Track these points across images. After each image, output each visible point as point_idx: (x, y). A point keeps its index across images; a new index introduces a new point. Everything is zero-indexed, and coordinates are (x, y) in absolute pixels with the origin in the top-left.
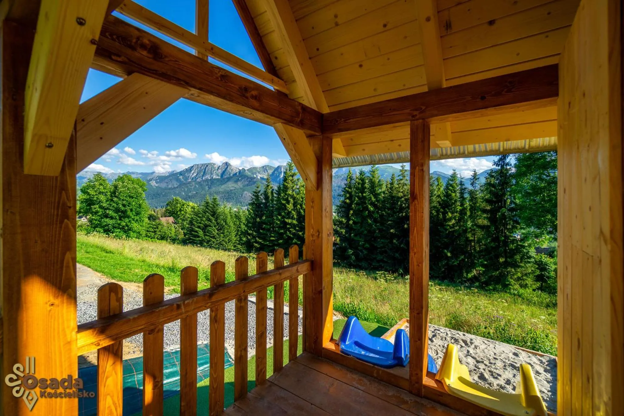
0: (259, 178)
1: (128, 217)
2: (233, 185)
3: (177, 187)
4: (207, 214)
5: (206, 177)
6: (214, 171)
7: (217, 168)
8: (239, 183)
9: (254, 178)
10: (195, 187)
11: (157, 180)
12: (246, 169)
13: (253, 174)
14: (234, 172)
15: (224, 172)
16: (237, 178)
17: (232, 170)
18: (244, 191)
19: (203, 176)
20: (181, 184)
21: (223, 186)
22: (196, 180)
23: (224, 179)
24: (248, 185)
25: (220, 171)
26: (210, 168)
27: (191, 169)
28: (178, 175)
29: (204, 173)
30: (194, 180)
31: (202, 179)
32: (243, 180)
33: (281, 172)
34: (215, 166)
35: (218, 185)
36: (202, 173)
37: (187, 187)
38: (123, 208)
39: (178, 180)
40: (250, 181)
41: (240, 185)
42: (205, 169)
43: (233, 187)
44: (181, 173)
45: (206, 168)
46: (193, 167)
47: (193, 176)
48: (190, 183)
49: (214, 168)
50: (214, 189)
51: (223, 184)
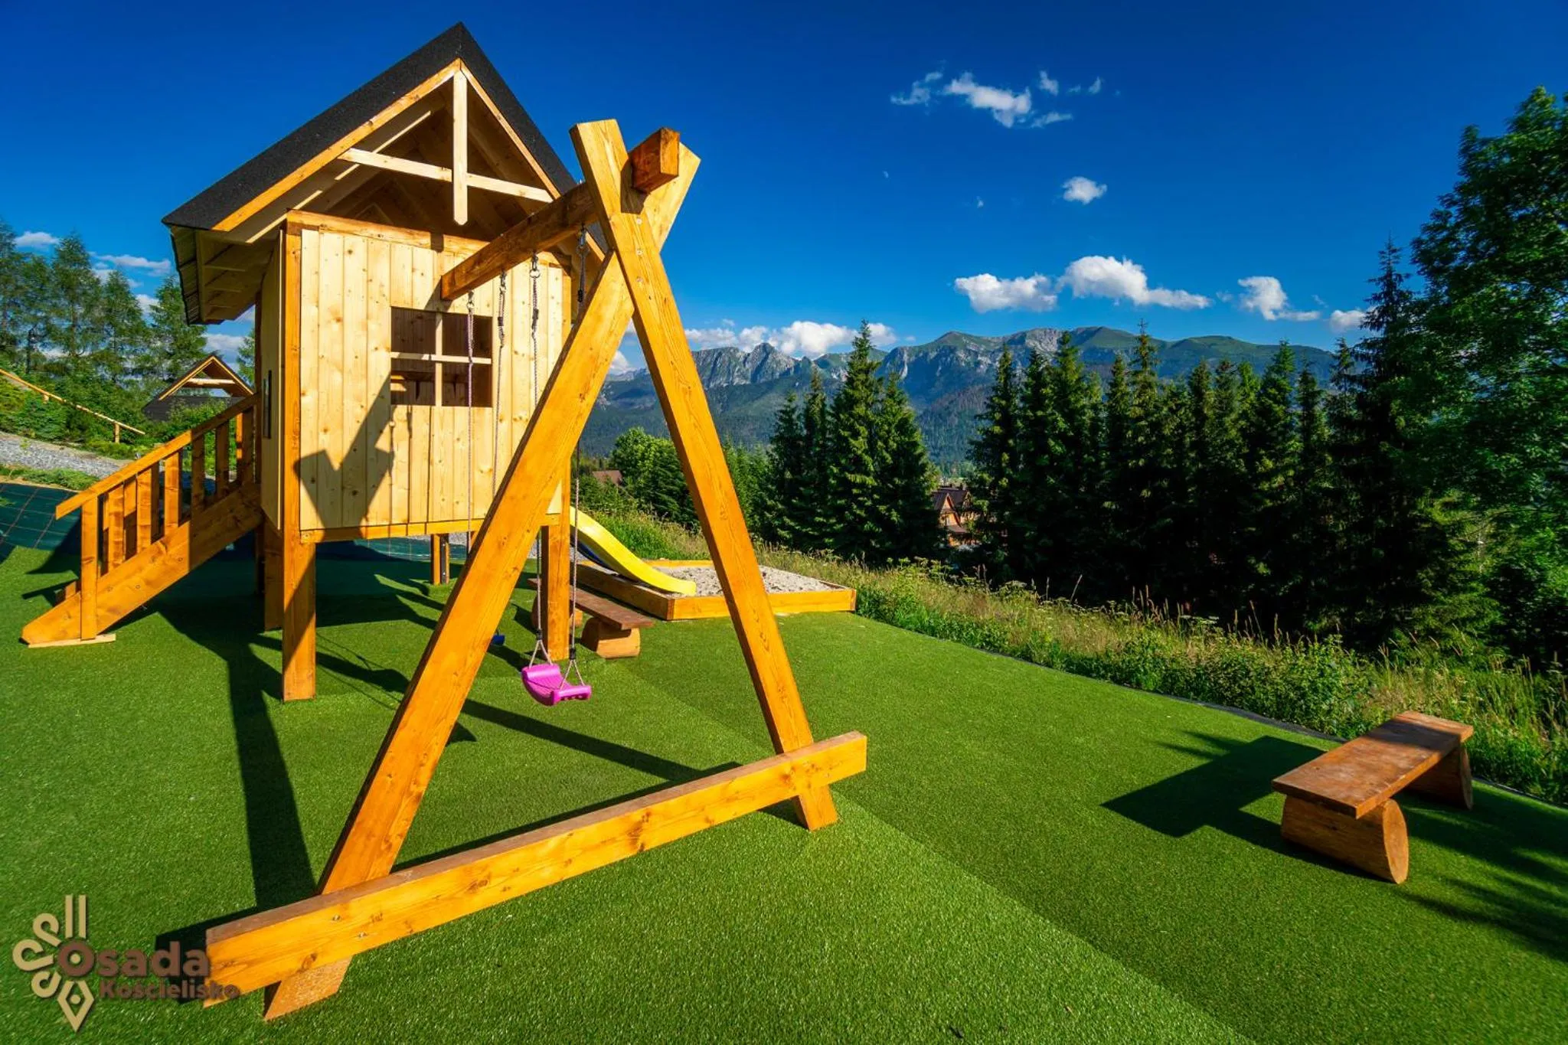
3: (652, 408)
5: (718, 382)
6: (736, 366)
7: (742, 359)
9: (834, 382)
11: (608, 390)
12: (812, 360)
13: (829, 370)
14: (783, 367)
15: (758, 370)
16: (790, 381)
17: (778, 363)
19: (709, 380)
21: (756, 404)
23: (759, 386)
25: (748, 366)
26: (726, 359)
29: (713, 369)
31: (708, 386)
32: (804, 388)
33: (902, 364)
34: (739, 354)
35: (745, 402)
36: (708, 373)
42: (715, 364)
43: (781, 406)
45: (716, 358)
49: (737, 360)
50: (735, 411)
51: (756, 399)
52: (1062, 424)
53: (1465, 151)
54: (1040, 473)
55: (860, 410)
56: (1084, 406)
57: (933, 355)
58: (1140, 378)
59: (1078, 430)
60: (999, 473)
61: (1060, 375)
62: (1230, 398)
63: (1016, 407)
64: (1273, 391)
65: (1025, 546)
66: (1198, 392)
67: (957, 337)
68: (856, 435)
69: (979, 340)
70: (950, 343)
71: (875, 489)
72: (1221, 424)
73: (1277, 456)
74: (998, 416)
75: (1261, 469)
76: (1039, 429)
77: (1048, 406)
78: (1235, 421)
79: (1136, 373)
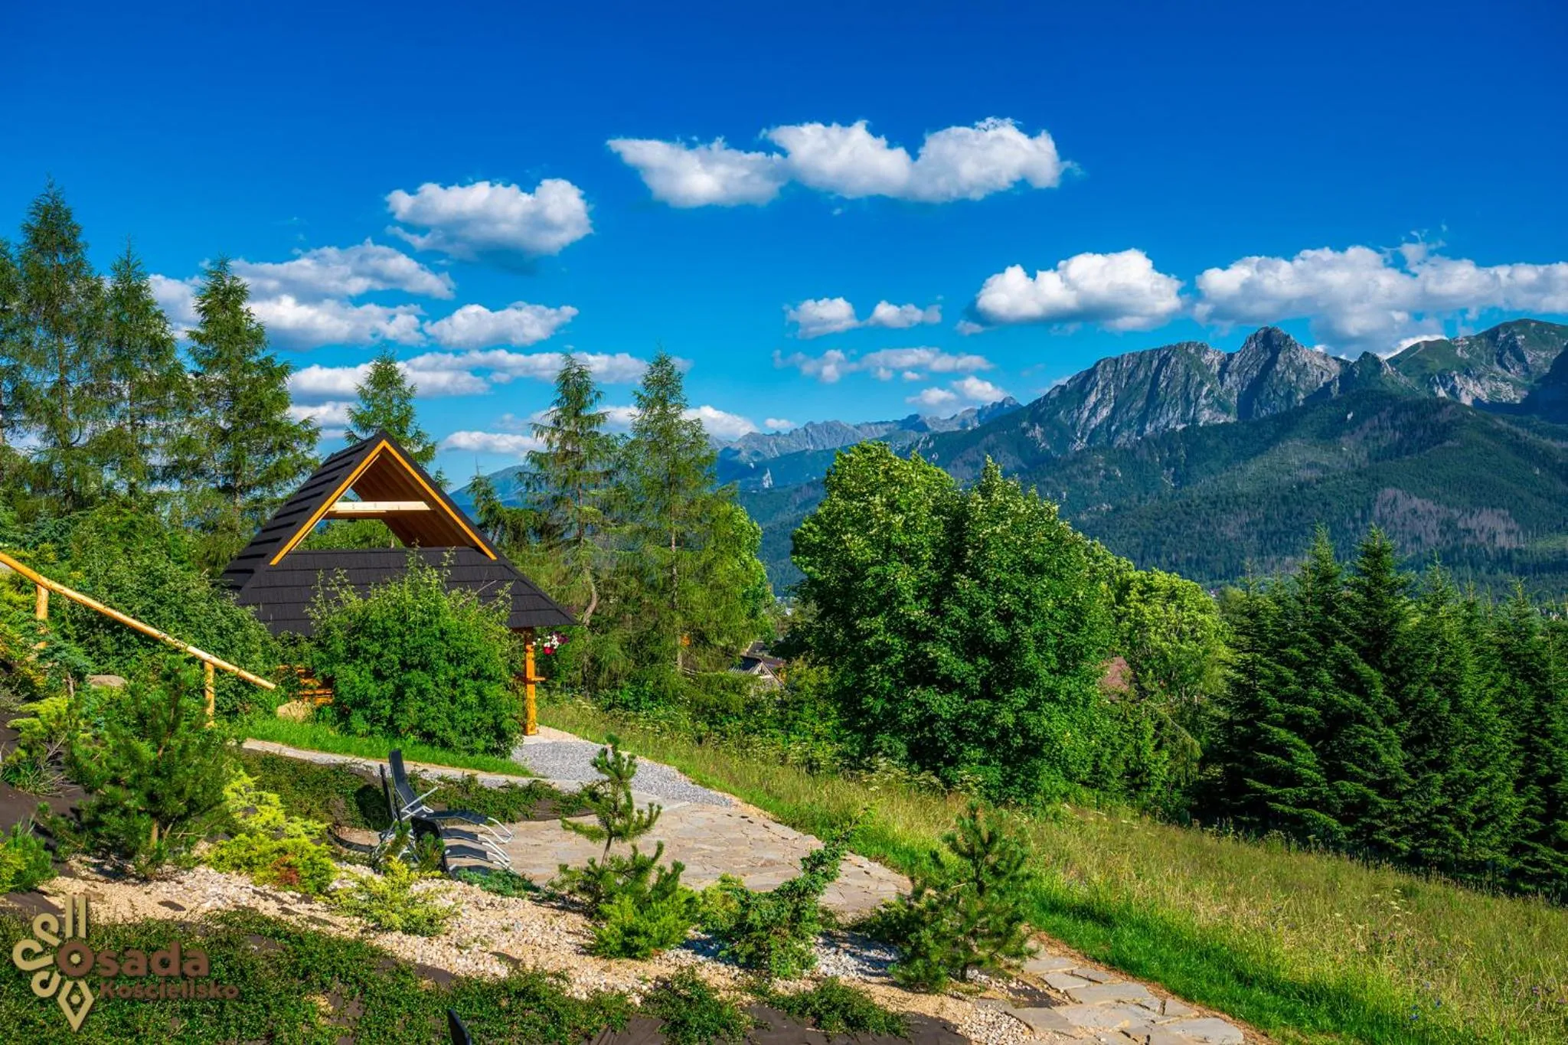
0: (1467, 401)
1: (1028, 679)
2: (1310, 456)
4: (1339, 645)
5: (1163, 421)
6: (1201, 384)
7: (1217, 368)
8: (1347, 444)
9: (1441, 404)
10: (1108, 477)
12: (1384, 357)
13: (1427, 380)
14: (1315, 379)
15: (1253, 390)
16: (1331, 411)
17: (1301, 370)
18: (1377, 483)
19: (1143, 419)
21: (1253, 467)
22: (1110, 442)
23: (1258, 425)
24: (1397, 451)
25: (1229, 381)
26: (1181, 369)
27: (1083, 386)
28: (1025, 424)
29: (1152, 396)
30: (1102, 440)
31: (1140, 433)
32: (1367, 424)
34: (1206, 358)
35: (1227, 463)
36: (1140, 404)
37: (1070, 480)
38: (1000, 634)
39: (1023, 446)
40: (1410, 428)
41: (1351, 449)
42: (1155, 382)
43: (1311, 466)
44: (1038, 411)
45: (1158, 371)
46: (1091, 372)
47: (1095, 422)
48: (1080, 458)
49: (1204, 369)
50: (1203, 485)
51: (1254, 455)
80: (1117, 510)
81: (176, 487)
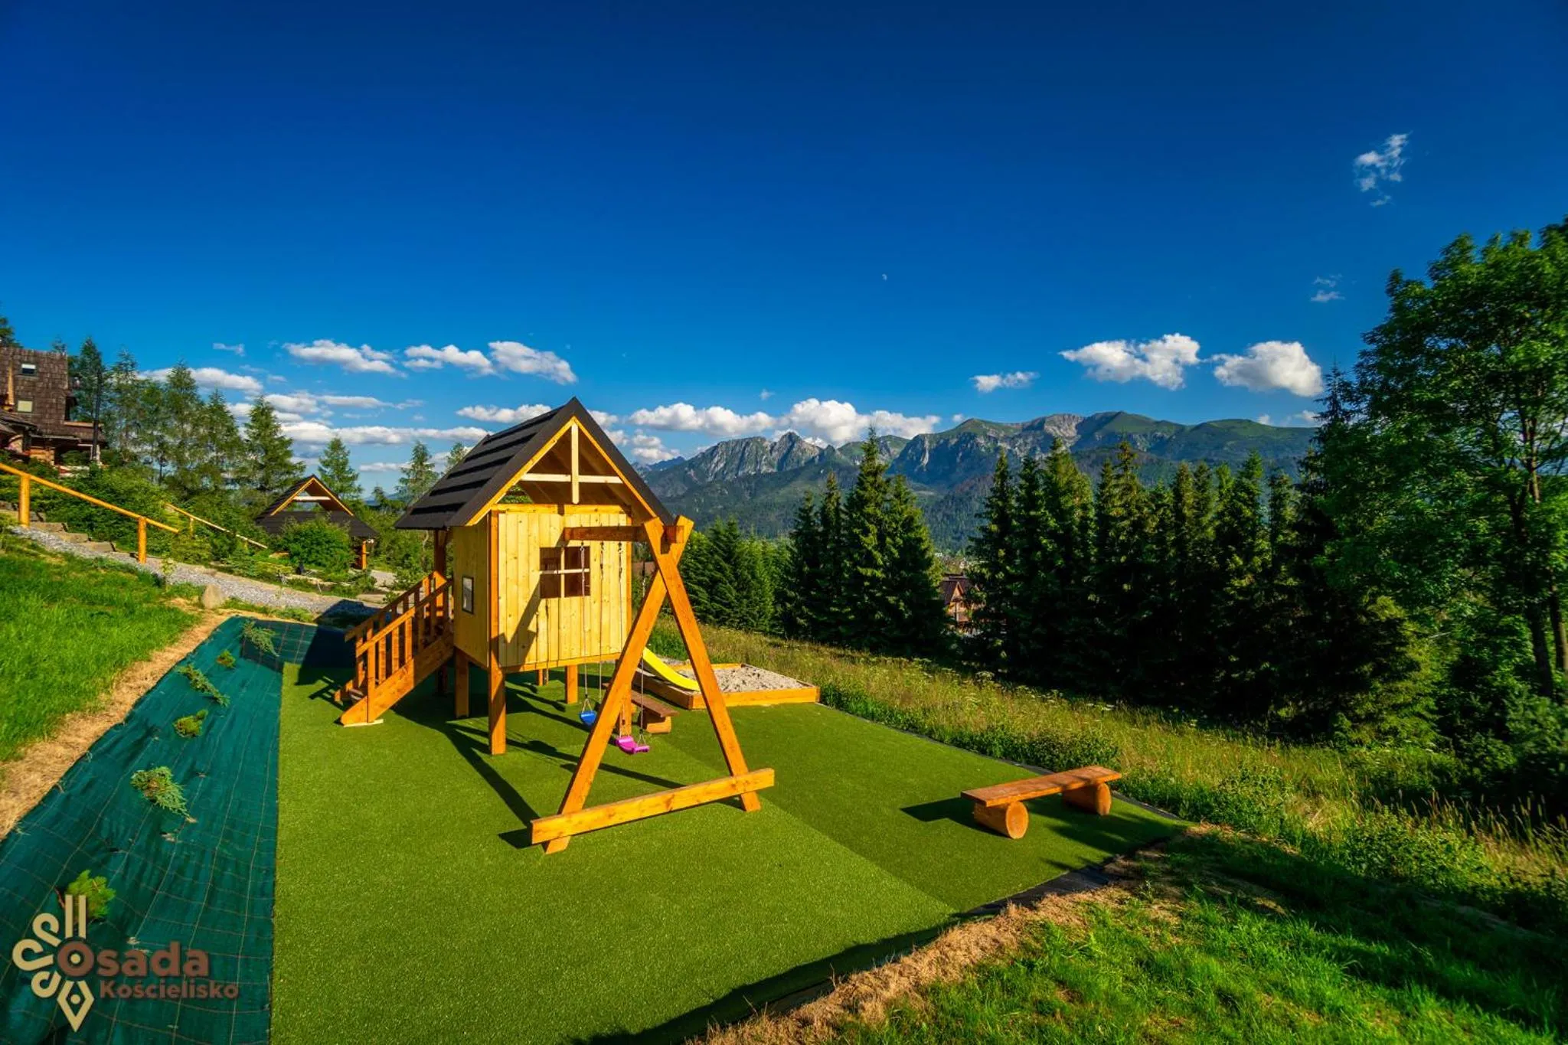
2: (806, 488)
3: (683, 496)
5: (746, 470)
6: (763, 455)
7: (769, 448)
8: (821, 483)
10: (721, 494)
12: (836, 447)
13: (852, 457)
14: (809, 455)
15: (784, 459)
16: (815, 469)
17: (804, 451)
19: (738, 469)
20: (693, 489)
21: (782, 492)
22: (723, 478)
23: (785, 474)
24: (840, 487)
25: (775, 454)
26: (754, 448)
27: (712, 454)
28: (687, 468)
29: (742, 459)
30: (719, 477)
31: (736, 475)
32: (829, 475)
33: (924, 451)
34: (766, 444)
35: (772, 489)
36: (737, 462)
37: (705, 495)
39: (686, 479)
40: (845, 478)
41: (822, 486)
42: (743, 454)
44: (692, 463)
45: (745, 448)
46: (716, 448)
47: (717, 469)
48: (710, 484)
49: (764, 448)
50: (762, 498)
51: (783, 486)
52: (1052, 523)
53: (1390, 291)
54: (1032, 568)
55: (870, 509)
56: (1072, 508)
57: (953, 441)
58: (1122, 481)
59: (1068, 529)
60: (995, 567)
61: (1050, 478)
62: (1208, 499)
63: (1012, 507)
64: (1243, 494)
65: (1020, 635)
66: (1178, 496)
67: (977, 424)
68: (866, 532)
69: (998, 426)
70: (970, 429)
71: (885, 581)
72: (1198, 523)
73: (1248, 556)
74: (995, 516)
75: (1232, 566)
76: (1033, 525)
77: (1041, 506)
78: (1211, 522)
79: (1118, 477)
80: (725, 508)
81: (238, 487)
